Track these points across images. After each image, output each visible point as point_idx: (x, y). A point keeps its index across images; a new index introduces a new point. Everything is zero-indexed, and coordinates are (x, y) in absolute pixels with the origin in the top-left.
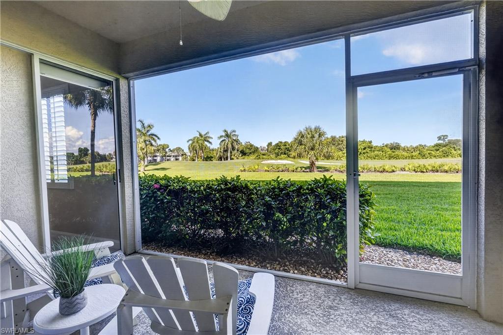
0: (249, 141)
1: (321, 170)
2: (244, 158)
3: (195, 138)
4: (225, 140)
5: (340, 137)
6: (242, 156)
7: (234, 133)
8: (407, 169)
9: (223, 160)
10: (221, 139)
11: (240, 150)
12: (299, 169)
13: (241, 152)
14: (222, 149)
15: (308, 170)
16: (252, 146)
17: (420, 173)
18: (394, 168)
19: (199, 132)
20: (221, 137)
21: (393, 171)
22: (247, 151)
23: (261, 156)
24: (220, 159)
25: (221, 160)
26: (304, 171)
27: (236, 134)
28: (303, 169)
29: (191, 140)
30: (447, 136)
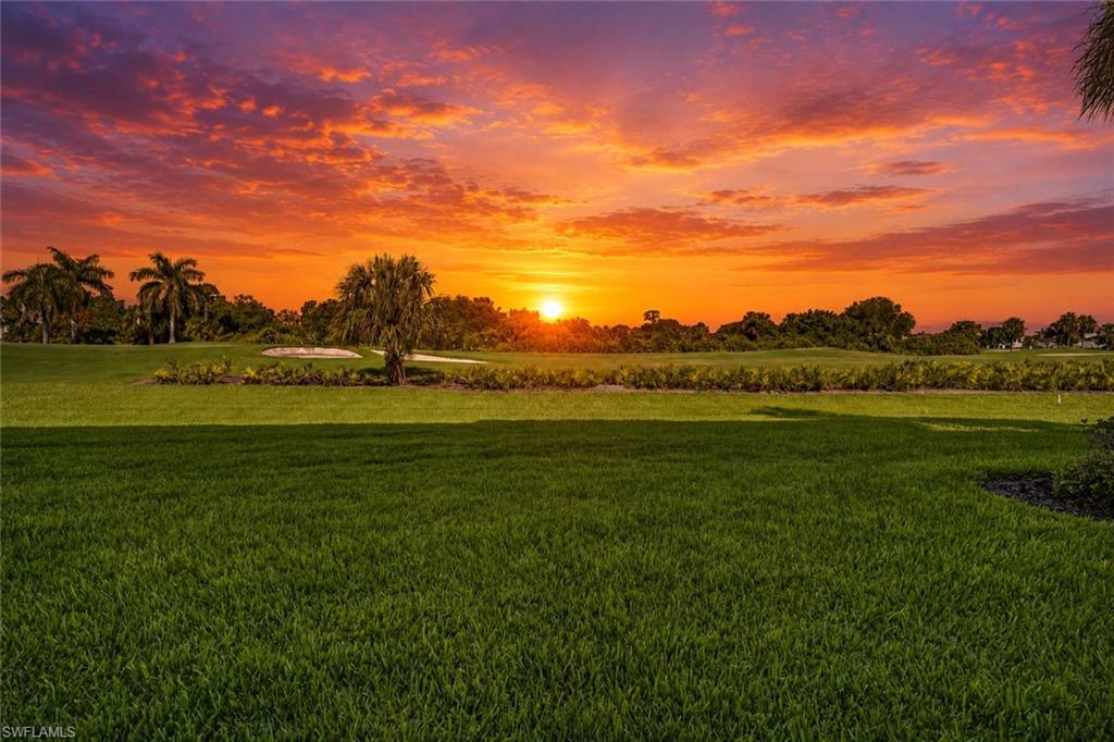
0: (251, 294)
1: (420, 378)
2: (227, 339)
3: (39, 267)
4: (158, 283)
5: (476, 299)
6: (225, 332)
7: (190, 267)
8: (618, 379)
9: (152, 340)
10: (144, 281)
11: (221, 315)
12: (354, 376)
13: (221, 321)
14: (147, 311)
15: (383, 378)
16: (254, 305)
17: (644, 390)
18: (591, 377)
19: (54, 250)
20: (145, 272)
21: (591, 385)
22: (241, 319)
23: (278, 336)
24: (142, 337)
25: (147, 343)
26: (369, 383)
27: (197, 269)
28: (368, 376)
29: (22, 274)
30: (658, 312)
